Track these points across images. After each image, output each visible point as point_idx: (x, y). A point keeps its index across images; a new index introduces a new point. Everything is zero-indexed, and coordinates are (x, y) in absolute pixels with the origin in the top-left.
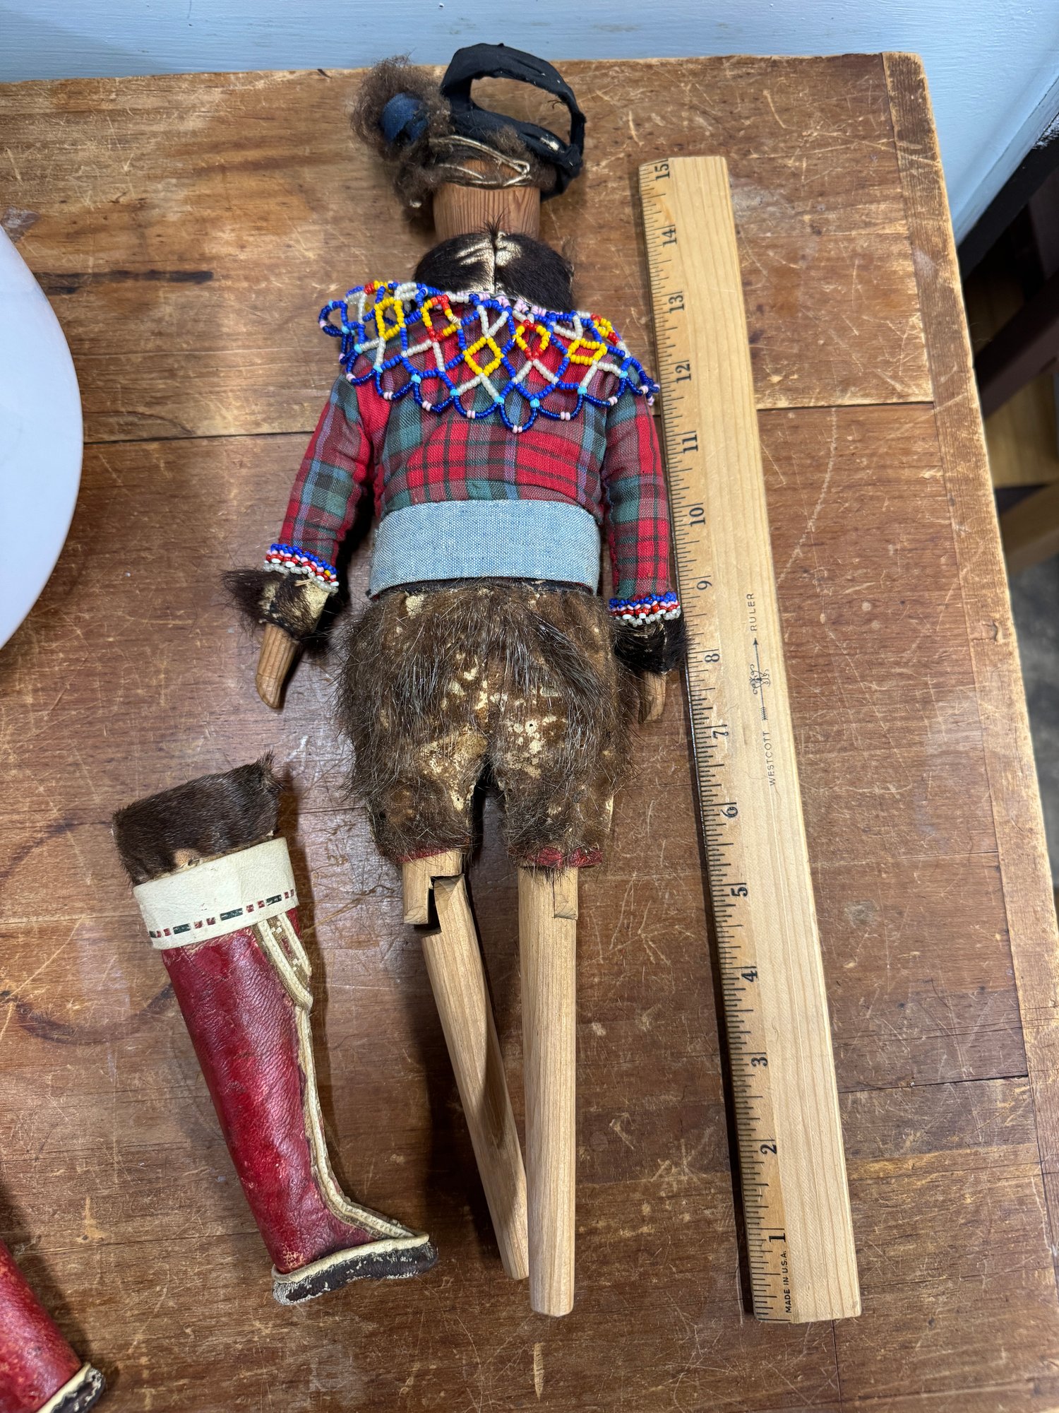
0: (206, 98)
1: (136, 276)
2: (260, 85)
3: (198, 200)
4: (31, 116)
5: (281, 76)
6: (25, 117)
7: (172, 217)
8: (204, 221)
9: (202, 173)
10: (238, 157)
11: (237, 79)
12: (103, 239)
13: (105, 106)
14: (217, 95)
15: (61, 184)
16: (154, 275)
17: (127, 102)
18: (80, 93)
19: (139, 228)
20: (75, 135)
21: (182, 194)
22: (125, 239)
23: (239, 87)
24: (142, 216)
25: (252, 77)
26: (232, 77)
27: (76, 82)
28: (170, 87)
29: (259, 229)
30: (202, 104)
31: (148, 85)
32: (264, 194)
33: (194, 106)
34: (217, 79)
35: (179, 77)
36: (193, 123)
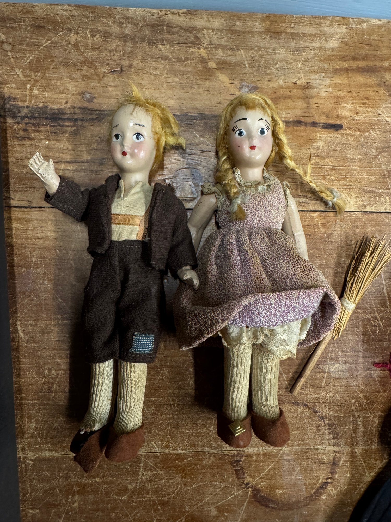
0: (338, 31)
1: (306, 124)
2: (365, 26)
3: (336, 86)
4: (252, 32)
5: (375, 22)
6: (249, 32)
7: (323, 94)
8: (338, 97)
9: (336, 71)
10: (354, 65)
11: (353, 21)
12: (290, 103)
13: (289, 30)
14: (343, 29)
15: (268, 71)
16: (314, 124)
17: (299, 29)
18: (276, 22)
19: (307, 98)
20: (275, 45)
21: (327, 82)
22: (300, 104)
23: (354, 26)
24: (308, 92)
25: (360, 22)
26: (351, 20)
27: (274, 16)
28: (321, 23)
29: (365, 104)
30: (337, 34)
31: (310, 21)
32: (367, 86)
33: (332, 35)
34: (344, 21)
35: (324, 18)
36: (332, 44)
